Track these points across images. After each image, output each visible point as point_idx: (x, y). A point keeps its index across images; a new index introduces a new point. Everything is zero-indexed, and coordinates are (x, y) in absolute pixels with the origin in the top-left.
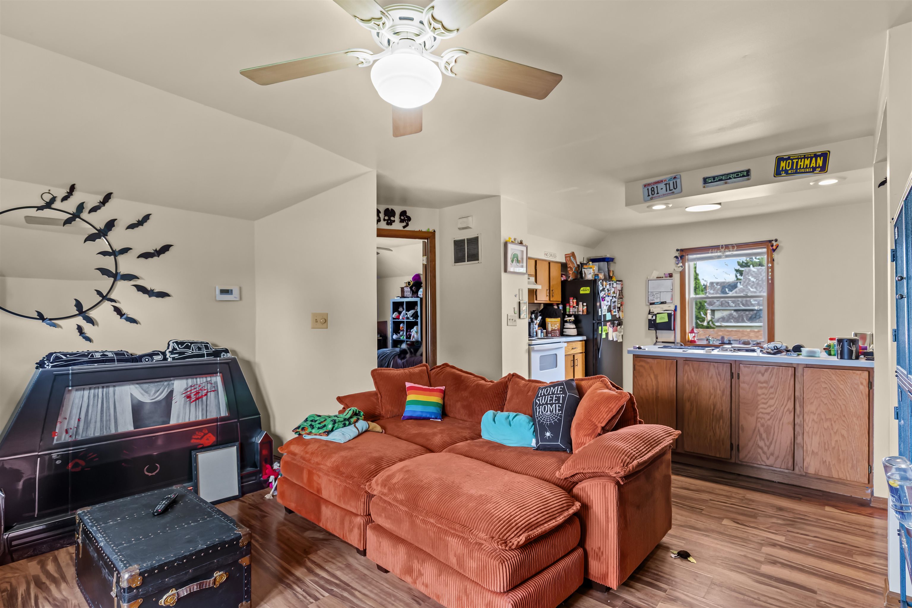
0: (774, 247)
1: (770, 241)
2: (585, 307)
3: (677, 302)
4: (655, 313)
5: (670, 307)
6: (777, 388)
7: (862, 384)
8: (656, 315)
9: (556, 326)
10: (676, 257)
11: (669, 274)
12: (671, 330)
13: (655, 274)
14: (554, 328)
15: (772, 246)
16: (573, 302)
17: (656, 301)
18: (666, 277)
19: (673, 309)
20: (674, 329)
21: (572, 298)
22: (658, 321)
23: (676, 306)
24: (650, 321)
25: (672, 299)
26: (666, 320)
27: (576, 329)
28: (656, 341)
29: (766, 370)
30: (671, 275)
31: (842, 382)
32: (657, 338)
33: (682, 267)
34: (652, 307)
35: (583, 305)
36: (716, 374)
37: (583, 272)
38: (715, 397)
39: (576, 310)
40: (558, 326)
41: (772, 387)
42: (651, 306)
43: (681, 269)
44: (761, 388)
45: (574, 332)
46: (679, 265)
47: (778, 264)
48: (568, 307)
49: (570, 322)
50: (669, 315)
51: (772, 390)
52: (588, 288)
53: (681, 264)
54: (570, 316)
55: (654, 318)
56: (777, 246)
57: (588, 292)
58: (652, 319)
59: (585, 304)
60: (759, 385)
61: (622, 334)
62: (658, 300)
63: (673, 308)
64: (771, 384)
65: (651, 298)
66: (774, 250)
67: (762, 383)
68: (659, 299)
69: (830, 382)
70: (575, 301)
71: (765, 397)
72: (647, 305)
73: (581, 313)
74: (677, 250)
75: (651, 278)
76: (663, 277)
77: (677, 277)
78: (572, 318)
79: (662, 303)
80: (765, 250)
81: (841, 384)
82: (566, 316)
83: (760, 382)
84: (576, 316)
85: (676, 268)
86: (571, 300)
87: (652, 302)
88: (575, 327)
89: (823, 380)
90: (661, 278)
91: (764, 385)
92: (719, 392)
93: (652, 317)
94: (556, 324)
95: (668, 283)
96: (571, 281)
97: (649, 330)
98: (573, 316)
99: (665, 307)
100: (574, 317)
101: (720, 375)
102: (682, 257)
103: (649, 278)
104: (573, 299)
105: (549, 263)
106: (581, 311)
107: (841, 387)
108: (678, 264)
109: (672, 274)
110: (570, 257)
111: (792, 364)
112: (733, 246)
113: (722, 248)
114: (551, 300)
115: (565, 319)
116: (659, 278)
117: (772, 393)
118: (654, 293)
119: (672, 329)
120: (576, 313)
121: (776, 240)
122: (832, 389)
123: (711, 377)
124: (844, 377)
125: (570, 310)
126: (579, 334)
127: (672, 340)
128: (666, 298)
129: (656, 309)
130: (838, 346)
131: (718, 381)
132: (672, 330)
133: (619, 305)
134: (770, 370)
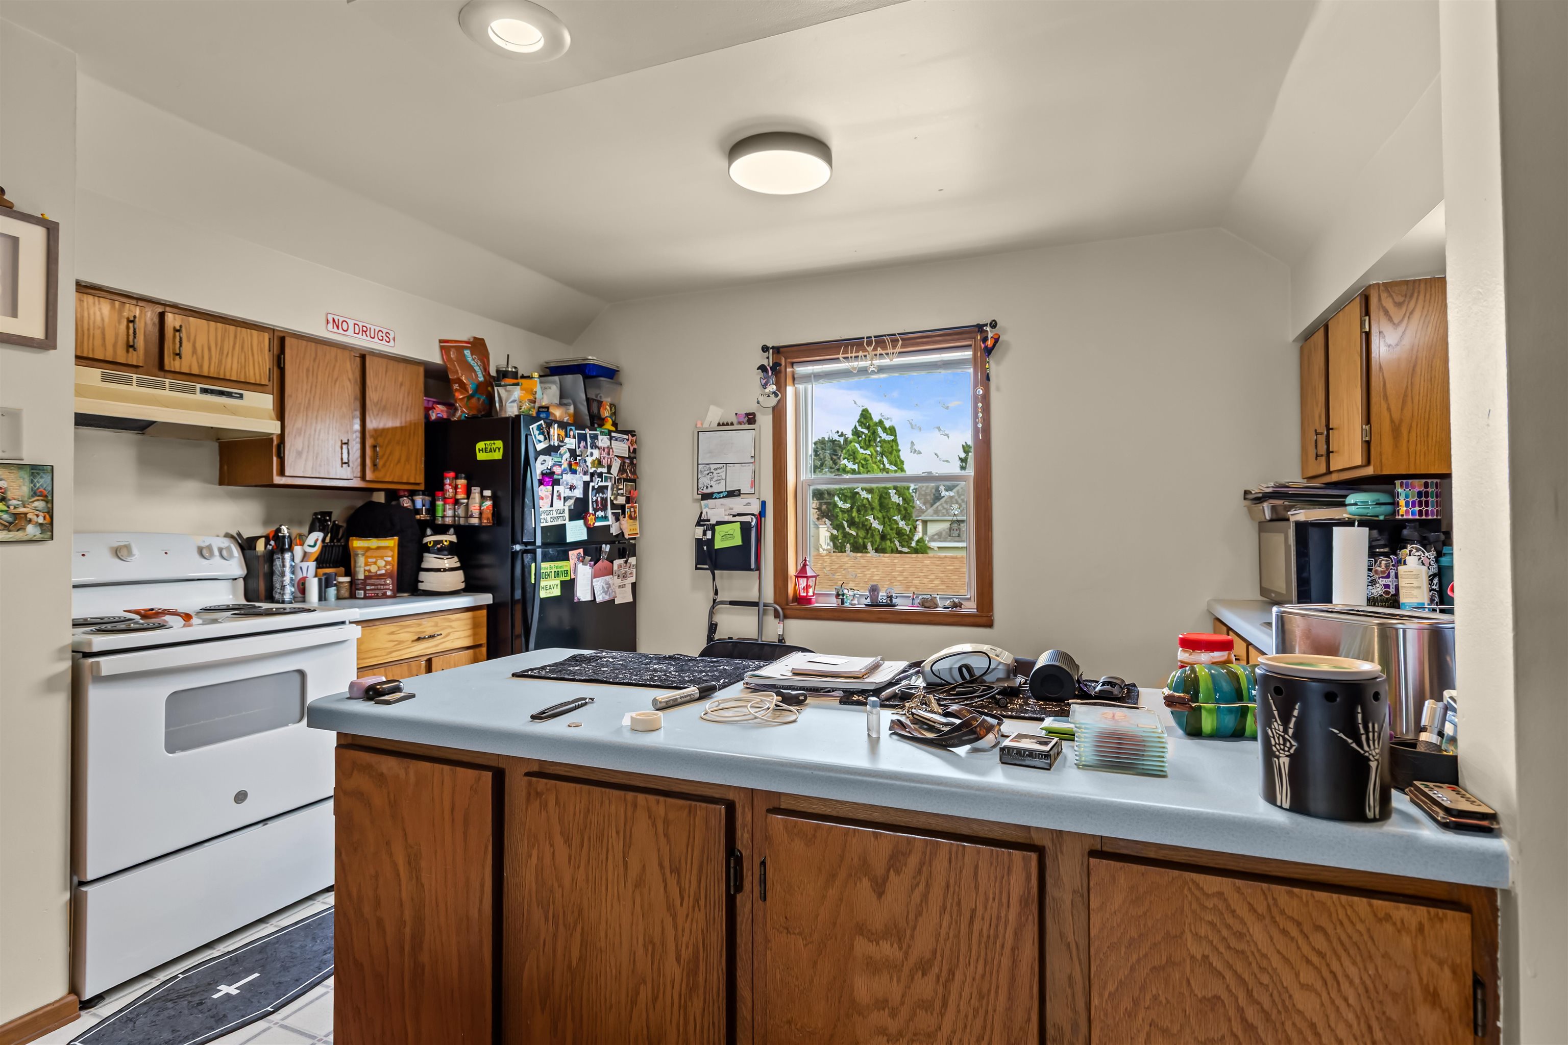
0: (990, 343)
1: (980, 328)
2: (489, 503)
3: (768, 495)
4: (713, 522)
5: (749, 504)
6: (952, 973)
7: (1433, 997)
8: (712, 528)
9: (381, 563)
10: (762, 368)
11: (747, 415)
12: (748, 568)
13: (715, 415)
14: (373, 569)
15: (985, 339)
16: (456, 488)
17: (716, 489)
18: (740, 423)
19: (756, 512)
20: (758, 568)
21: (452, 474)
22: (718, 545)
23: (764, 504)
24: (699, 542)
25: (753, 484)
26: (737, 541)
27: (461, 572)
28: (714, 601)
29: (896, 860)
30: (751, 419)
31: (1308, 976)
32: (716, 593)
33: (776, 395)
34: (707, 506)
35: (483, 498)
36: (661, 866)
37: (497, 399)
38: (655, 999)
39: (461, 511)
40: (387, 563)
41: (923, 967)
42: (703, 502)
43: (773, 401)
44: (873, 967)
45: (456, 580)
46: (767, 391)
47: (998, 389)
48: (440, 503)
49: (441, 550)
50: (745, 528)
51: (925, 987)
52: (499, 444)
53: (773, 388)
54: (442, 529)
55: (709, 535)
56: (997, 340)
57: (498, 455)
58: (704, 538)
59: (488, 493)
60: (862, 946)
61: (633, 580)
62: (720, 488)
63: (755, 509)
64: (922, 945)
65: (704, 480)
66: (989, 351)
67: (874, 937)
68: (723, 482)
69: (1239, 967)
70: (462, 482)
71: (893, 1026)
72: (696, 500)
73: (475, 521)
74: (765, 349)
75: (706, 426)
76: (732, 424)
77: (765, 422)
78: (449, 538)
79: (731, 494)
80: (968, 354)
81: (1304, 987)
82: (429, 531)
83: (861, 929)
84: (463, 531)
85: (761, 399)
86: (448, 481)
87: (705, 491)
88: (458, 565)
89: (1197, 950)
90: (727, 424)
91: (887, 950)
92: (673, 969)
93: (705, 534)
94: (382, 558)
95: (744, 438)
96: (459, 422)
97: (697, 568)
98: (452, 530)
99: (737, 505)
100: (456, 533)
101: (676, 871)
102: (776, 368)
103: (699, 425)
104: (456, 478)
105: (363, 357)
106: (476, 513)
107: (1306, 1003)
108: (764, 386)
109: (754, 414)
110: (460, 350)
111: (1028, 828)
112: (894, 339)
113: (870, 344)
114: (369, 476)
115: (426, 540)
116: (723, 424)
117: (926, 1005)
118: (713, 467)
119: (753, 566)
120: (462, 522)
121: (994, 324)
122: (1251, 1014)
123: (639, 884)
124: (1319, 941)
125: (444, 510)
126: (470, 587)
127: (753, 596)
128: (740, 479)
129: (716, 511)
130: (1277, 725)
131: (670, 908)
132: (750, 569)
133: (621, 500)
134: (913, 861)
